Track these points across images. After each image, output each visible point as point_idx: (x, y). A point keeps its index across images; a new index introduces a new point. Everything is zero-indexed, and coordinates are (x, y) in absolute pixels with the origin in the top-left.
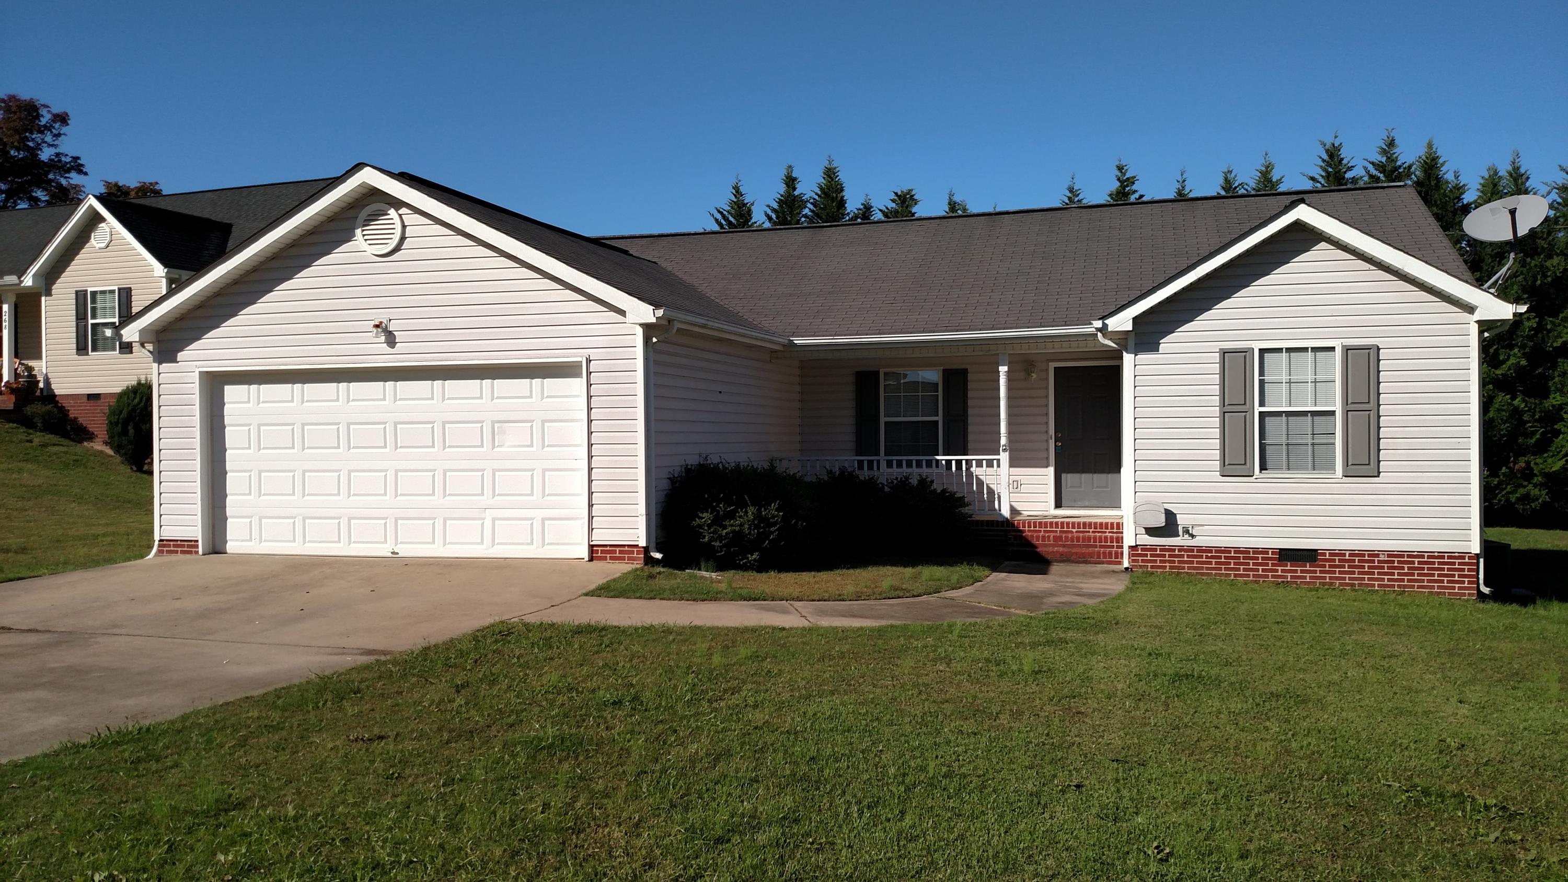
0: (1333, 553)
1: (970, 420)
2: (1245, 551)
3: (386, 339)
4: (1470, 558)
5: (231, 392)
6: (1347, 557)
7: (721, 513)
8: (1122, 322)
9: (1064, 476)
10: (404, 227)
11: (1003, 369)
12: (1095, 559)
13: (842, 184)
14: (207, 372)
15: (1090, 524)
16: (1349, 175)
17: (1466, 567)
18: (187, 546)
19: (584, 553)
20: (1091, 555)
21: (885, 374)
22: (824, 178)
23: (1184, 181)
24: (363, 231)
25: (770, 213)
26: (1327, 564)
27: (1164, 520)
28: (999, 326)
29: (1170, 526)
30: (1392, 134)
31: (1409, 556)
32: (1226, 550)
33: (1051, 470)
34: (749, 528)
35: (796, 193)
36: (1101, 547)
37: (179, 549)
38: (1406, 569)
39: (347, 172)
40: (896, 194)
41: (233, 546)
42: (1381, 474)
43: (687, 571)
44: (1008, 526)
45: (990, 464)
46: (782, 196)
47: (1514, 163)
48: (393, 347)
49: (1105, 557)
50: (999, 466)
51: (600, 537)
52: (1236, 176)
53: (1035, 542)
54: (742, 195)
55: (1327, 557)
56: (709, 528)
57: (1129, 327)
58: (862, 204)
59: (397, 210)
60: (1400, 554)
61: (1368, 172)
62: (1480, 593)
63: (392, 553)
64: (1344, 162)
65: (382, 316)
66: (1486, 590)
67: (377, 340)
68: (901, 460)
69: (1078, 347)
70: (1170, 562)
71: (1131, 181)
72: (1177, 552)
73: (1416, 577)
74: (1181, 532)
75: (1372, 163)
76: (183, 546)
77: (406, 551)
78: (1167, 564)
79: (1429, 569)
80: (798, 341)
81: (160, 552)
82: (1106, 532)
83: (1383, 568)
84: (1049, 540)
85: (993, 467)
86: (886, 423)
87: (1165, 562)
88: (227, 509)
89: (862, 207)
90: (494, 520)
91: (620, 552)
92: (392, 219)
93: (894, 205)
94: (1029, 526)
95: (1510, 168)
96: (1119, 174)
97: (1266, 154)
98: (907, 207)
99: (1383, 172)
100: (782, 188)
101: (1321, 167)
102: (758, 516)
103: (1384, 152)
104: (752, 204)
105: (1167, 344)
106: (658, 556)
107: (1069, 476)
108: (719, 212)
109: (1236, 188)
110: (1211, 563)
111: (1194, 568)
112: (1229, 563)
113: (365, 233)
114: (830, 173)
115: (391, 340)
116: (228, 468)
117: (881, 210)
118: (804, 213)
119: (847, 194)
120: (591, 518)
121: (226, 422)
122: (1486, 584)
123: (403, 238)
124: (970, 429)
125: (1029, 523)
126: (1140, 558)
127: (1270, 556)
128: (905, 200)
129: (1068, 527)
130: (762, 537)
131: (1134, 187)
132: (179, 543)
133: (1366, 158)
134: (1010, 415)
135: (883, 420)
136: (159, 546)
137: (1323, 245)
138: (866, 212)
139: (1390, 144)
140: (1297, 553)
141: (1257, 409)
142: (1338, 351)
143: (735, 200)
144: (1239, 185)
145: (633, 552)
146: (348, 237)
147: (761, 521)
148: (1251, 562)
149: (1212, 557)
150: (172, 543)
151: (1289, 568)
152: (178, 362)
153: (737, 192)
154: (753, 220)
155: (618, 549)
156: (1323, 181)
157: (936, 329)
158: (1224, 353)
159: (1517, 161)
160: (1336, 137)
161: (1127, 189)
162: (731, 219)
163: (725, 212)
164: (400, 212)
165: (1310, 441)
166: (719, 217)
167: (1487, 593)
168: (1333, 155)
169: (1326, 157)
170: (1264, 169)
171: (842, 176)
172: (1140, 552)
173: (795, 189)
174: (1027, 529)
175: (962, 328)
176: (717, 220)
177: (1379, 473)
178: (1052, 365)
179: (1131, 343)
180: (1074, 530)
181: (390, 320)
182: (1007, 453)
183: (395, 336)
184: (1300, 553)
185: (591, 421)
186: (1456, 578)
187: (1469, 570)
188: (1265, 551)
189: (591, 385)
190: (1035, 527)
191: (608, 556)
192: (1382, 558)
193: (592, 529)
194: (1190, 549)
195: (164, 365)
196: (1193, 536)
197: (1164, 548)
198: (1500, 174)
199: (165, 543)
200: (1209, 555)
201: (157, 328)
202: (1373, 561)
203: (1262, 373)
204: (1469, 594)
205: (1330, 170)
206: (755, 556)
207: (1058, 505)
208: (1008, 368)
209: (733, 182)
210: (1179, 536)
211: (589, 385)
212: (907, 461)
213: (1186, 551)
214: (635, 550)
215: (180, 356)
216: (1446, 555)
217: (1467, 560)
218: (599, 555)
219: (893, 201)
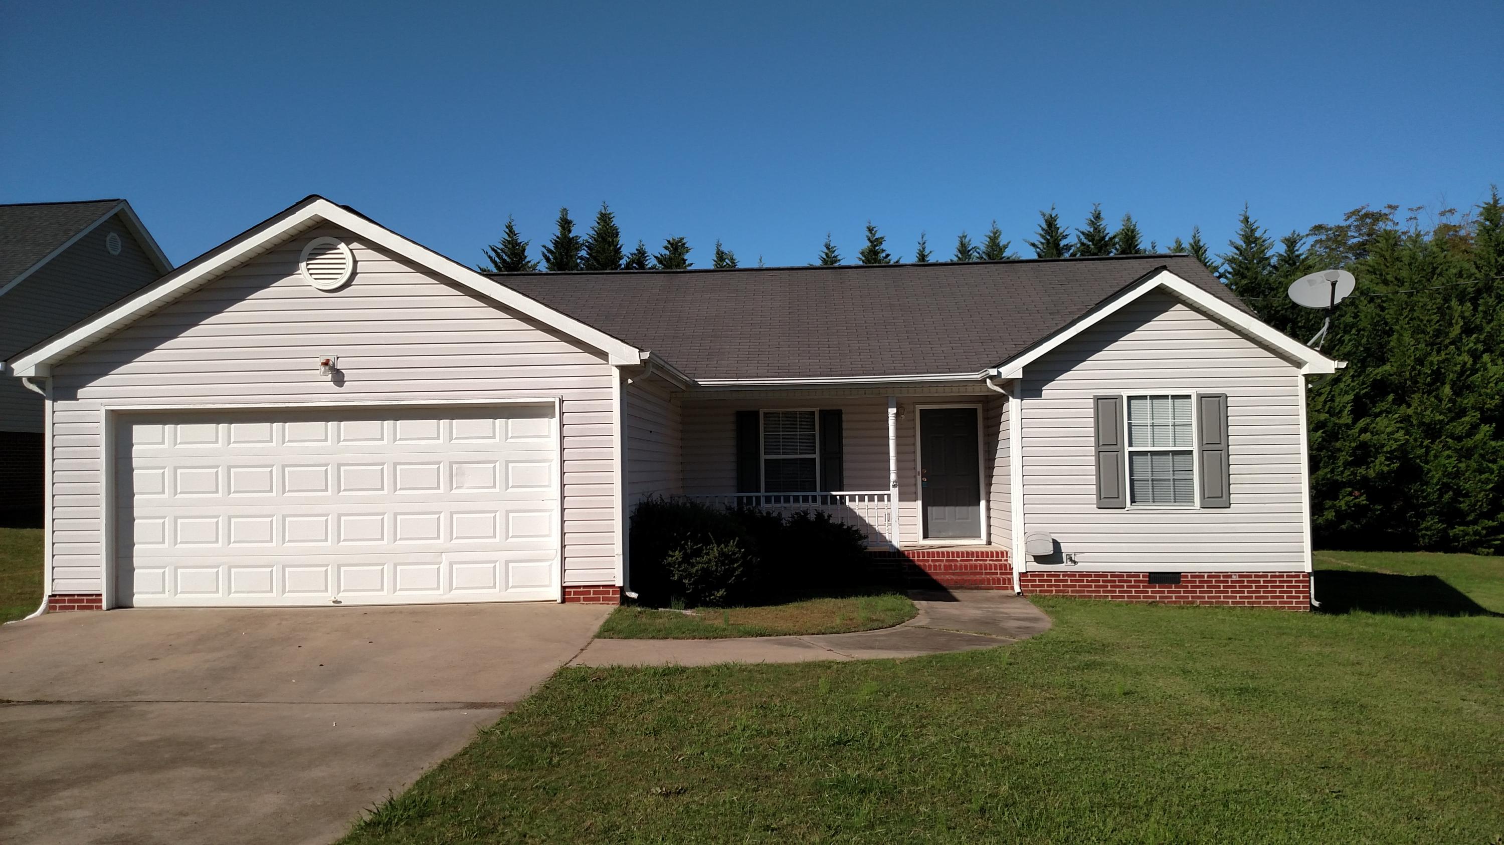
0: (1195, 575)
1: (845, 457)
2: (1120, 575)
3: (333, 377)
4: (1304, 576)
5: (139, 432)
6: (1206, 579)
7: (689, 551)
8: (1013, 370)
9: (929, 508)
10: (355, 262)
11: (892, 411)
12: (985, 585)
13: (617, 229)
14: (112, 410)
15: (973, 553)
16: (1063, 243)
17: (1301, 584)
18: (89, 601)
19: (557, 595)
20: (982, 581)
21: (765, 414)
22: (598, 223)
23: (924, 243)
24: (308, 264)
25: (548, 254)
26: (1189, 585)
27: (1052, 549)
28: (890, 371)
29: (1056, 556)
30: (1099, 209)
31: (1256, 576)
32: (1104, 575)
33: (919, 503)
34: (716, 565)
35: (571, 235)
36: (987, 574)
37: (76, 605)
38: (1254, 587)
39: (297, 204)
40: (669, 242)
41: (139, 600)
42: (1232, 505)
43: (660, 609)
44: (899, 557)
45: (881, 498)
46: (558, 237)
47: (1195, 237)
48: (342, 386)
49: (994, 584)
50: (889, 500)
51: (573, 579)
52: (970, 241)
53: (927, 570)
54: (515, 235)
55: (1189, 579)
56: (680, 566)
57: (1019, 375)
58: (637, 250)
59: (347, 245)
60: (1248, 575)
61: (1080, 240)
62: (1312, 606)
63: (334, 602)
64: (1060, 231)
65: (330, 353)
66: (1316, 603)
67: (325, 378)
68: (798, 496)
69: (966, 392)
70: (1056, 586)
71: (880, 241)
72: (1061, 578)
73: (1262, 594)
74: (1065, 560)
75: (1083, 233)
76: (82, 601)
77: (348, 598)
78: (1054, 589)
79: (1272, 587)
80: (702, 382)
81: (50, 609)
82: (986, 560)
83: (1235, 587)
84: (940, 569)
85: (884, 501)
86: (765, 460)
87: (1051, 586)
88: (134, 559)
89: (636, 252)
90: (451, 565)
91: (595, 593)
92: (342, 254)
93: (667, 253)
94: (919, 557)
95: (1192, 241)
96: (870, 235)
97: (994, 222)
98: (680, 255)
99: (1092, 240)
100: (557, 231)
101: (1041, 235)
102: (722, 554)
103: (1092, 223)
104: (527, 244)
105: (1048, 391)
106: (634, 595)
107: (934, 508)
108: (493, 250)
109: (969, 251)
110: (1091, 586)
111: (1077, 591)
112: (1107, 587)
113: (310, 266)
114: (605, 218)
115: (339, 378)
116: (135, 515)
117: (655, 257)
118: (579, 255)
119: (622, 240)
120: (563, 559)
121: (134, 465)
122: (1316, 599)
123: (354, 274)
124: (845, 465)
125: (918, 553)
126: (1030, 584)
127: (1141, 578)
128: (677, 248)
129: (953, 556)
130: (729, 573)
131: (882, 247)
132: (76, 597)
133: (1077, 227)
134: (898, 453)
135: (763, 457)
136: (50, 601)
137: (1179, 306)
138: (640, 257)
139: (1097, 217)
140: (1163, 575)
141: (1127, 449)
142: (1194, 399)
143: (509, 239)
144: (973, 248)
145: (608, 593)
146: (291, 270)
147: (725, 558)
148: (1125, 584)
149: (1092, 581)
150: (66, 598)
151: (1157, 589)
152: (78, 400)
153: (510, 231)
154: (527, 260)
155: (592, 590)
156: (1041, 246)
157: (833, 373)
158: (1097, 399)
159: (1197, 235)
160: (1053, 209)
161: (877, 248)
162: (505, 257)
163: (499, 251)
164: (351, 246)
165: (1171, 477)
166: (493, 254)
167: (1317, 605)
168: (1051, 224)
169: (1045, 226)
170: (992, 235)
171: (616, 222)
172: (1029, 578)
173: (570, 231)
174: (916, 559)
175: (854, 373)
176: (490, 257)
177: (1230, 504)
178: (919, 407)
179: (1017, 389)
180: (959, 559)
181: (338, 358)
182: (897, 489)
183: (343, 374)
184: (1165, 575)
185: (564, 461)
186: (1294, 594)
187: (1303, 587)
188: (1136, 575)
189: (564, 425)
190: (924, 557)
191: (582, 597)
192: (1235, 578)
193: (565, 570)
194: (1072, 574)
195: (59, 402)
196: (1075, 562)
197: (1050, 574)
198: (1183, 246)
199: (57, 598)
200: (1090, 579)
201: (52, 362)
202: (1227, 582)
203: (1129, 418)
204: (1304, 608)
205: (1049, 237)
206: (721, 592)
207: (926, 536)
208: (897, 410)
209: (506, 221)
210: (1063, 562)
211: (562, 425)
212: (803, 496)
213: (1069, 576)
214: (611, 590)
215: (81, 392)
216: (1285, 574)
217: (1301, 578)
218: (572, 596)
219: (666, 248)
